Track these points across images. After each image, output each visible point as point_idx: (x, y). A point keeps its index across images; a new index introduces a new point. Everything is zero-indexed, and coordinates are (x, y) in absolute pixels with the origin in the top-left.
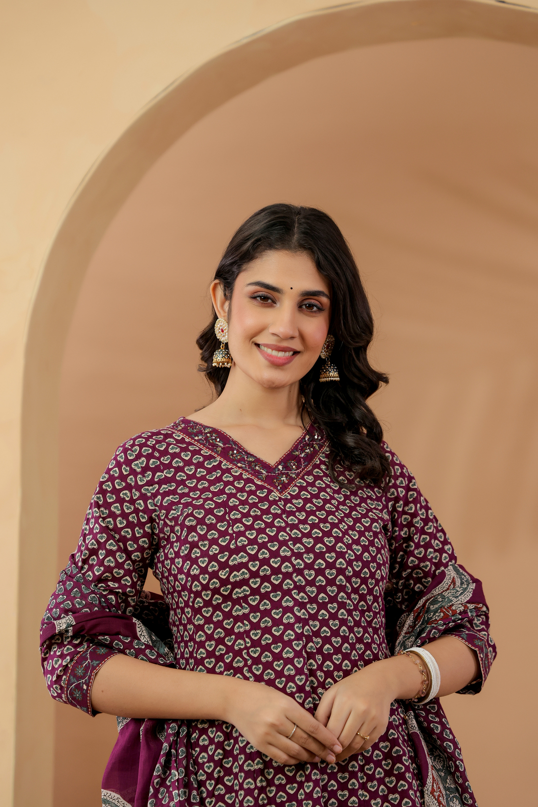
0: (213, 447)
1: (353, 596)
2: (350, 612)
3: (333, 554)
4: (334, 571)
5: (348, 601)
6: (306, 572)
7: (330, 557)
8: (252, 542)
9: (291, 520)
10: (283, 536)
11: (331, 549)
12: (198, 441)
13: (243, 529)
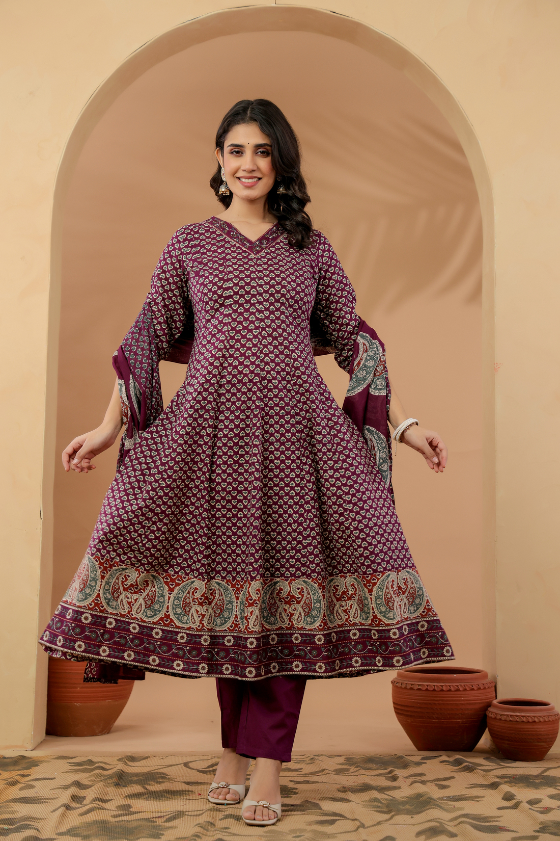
0: (223, 230)
1: (289, 309)
2: (287, 317)
3: (280, 286)
4: (280, 295)
5: (286, 311)
6: (264, 295)
7: (278, 287)
8: (236, 277)
9: (259, 268)
10: (253, 275)
11: (278, 284)
12: (216, 227)
13: (232, 270)
